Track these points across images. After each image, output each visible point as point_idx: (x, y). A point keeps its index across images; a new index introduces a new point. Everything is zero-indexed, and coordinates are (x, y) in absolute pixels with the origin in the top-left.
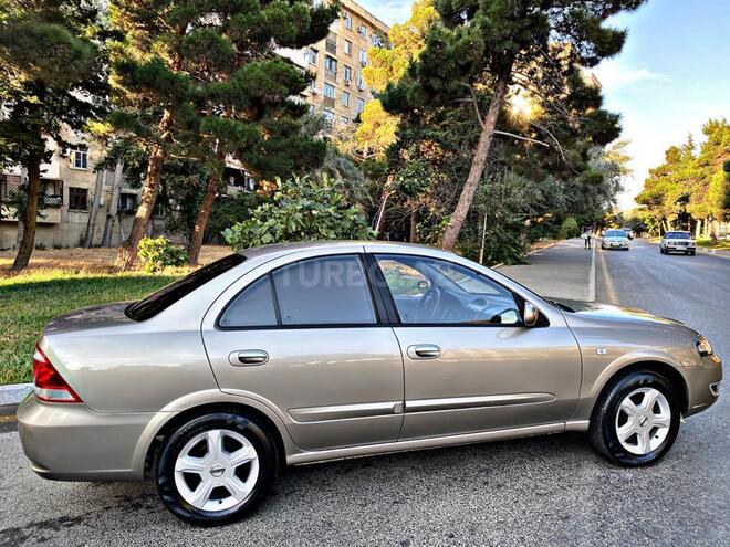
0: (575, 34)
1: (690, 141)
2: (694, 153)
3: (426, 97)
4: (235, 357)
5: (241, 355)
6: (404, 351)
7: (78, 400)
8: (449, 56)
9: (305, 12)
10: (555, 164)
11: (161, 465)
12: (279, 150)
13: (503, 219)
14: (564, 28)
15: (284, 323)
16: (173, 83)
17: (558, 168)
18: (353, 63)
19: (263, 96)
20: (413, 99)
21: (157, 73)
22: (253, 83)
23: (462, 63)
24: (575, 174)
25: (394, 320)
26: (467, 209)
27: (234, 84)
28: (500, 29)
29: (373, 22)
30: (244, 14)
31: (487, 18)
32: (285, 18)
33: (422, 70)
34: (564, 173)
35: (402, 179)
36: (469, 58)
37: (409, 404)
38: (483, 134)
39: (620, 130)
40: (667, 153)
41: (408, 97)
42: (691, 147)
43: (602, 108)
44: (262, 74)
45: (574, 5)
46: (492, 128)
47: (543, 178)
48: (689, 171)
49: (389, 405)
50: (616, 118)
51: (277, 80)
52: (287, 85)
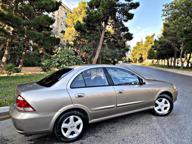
0: (122, 13)
1: (142, 40)
2: (143, 43)
3: (88, 28)
4: (77, 95)
5: (78, 95)
6: (116, 92)
7: (34, 110)
8: (94, 17)
9: (54, 3)
10: (118, 45)
11: (58, 126)
12: (47, 40)
13: (105, 59)
14: (120, 12)
15: (87, 86)
16: (17, 20)
17: (118, 47)
18: (59, 17)
19: (43, 25)
20: (84, 28)
21: (12, 17)
22: (40, 21)
23: (98, 19)
24: (122, 48)
25: (112, 84)
26: (98, 57)
27: (35, 21)
28: (106, 11)
29: (65, 6)
30: (37, 2)
31: (103, 8)
32: (49, 4)
33: (87, 20)
34: (120, 48)
35: (85, 48)
36: (99, 18)
37: (118, 105)
38: (101, 38)
39: (133, 37)
40: (137, 43)
41: (83, 27)
42: (142, 42)
43: (129, 32)
44: (43, 19)
45: (122, 7)
46: (103, 36)
47: (115, 49)
48: (142, 48)
49: (113, 106)
50: (132, 35)
51: (47, 21)
52: (50, 22)
